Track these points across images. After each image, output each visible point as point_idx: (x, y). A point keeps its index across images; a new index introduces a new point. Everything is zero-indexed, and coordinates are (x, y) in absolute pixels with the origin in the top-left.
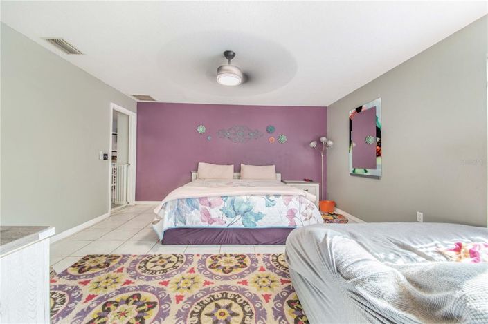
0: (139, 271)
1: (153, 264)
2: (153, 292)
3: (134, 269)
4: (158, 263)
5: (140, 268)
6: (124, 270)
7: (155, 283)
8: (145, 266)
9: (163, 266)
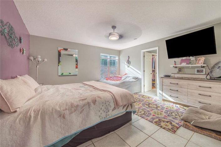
0: (147, 112)
1: (142, 112)
2: (145, 106)
3: (149, 114)
4: (140, 112)
5: (146, 113)
6: (152, 115)
7: (144, 107)
8: (145, 113)
9: (139, 110)
